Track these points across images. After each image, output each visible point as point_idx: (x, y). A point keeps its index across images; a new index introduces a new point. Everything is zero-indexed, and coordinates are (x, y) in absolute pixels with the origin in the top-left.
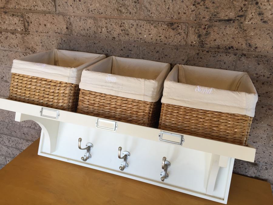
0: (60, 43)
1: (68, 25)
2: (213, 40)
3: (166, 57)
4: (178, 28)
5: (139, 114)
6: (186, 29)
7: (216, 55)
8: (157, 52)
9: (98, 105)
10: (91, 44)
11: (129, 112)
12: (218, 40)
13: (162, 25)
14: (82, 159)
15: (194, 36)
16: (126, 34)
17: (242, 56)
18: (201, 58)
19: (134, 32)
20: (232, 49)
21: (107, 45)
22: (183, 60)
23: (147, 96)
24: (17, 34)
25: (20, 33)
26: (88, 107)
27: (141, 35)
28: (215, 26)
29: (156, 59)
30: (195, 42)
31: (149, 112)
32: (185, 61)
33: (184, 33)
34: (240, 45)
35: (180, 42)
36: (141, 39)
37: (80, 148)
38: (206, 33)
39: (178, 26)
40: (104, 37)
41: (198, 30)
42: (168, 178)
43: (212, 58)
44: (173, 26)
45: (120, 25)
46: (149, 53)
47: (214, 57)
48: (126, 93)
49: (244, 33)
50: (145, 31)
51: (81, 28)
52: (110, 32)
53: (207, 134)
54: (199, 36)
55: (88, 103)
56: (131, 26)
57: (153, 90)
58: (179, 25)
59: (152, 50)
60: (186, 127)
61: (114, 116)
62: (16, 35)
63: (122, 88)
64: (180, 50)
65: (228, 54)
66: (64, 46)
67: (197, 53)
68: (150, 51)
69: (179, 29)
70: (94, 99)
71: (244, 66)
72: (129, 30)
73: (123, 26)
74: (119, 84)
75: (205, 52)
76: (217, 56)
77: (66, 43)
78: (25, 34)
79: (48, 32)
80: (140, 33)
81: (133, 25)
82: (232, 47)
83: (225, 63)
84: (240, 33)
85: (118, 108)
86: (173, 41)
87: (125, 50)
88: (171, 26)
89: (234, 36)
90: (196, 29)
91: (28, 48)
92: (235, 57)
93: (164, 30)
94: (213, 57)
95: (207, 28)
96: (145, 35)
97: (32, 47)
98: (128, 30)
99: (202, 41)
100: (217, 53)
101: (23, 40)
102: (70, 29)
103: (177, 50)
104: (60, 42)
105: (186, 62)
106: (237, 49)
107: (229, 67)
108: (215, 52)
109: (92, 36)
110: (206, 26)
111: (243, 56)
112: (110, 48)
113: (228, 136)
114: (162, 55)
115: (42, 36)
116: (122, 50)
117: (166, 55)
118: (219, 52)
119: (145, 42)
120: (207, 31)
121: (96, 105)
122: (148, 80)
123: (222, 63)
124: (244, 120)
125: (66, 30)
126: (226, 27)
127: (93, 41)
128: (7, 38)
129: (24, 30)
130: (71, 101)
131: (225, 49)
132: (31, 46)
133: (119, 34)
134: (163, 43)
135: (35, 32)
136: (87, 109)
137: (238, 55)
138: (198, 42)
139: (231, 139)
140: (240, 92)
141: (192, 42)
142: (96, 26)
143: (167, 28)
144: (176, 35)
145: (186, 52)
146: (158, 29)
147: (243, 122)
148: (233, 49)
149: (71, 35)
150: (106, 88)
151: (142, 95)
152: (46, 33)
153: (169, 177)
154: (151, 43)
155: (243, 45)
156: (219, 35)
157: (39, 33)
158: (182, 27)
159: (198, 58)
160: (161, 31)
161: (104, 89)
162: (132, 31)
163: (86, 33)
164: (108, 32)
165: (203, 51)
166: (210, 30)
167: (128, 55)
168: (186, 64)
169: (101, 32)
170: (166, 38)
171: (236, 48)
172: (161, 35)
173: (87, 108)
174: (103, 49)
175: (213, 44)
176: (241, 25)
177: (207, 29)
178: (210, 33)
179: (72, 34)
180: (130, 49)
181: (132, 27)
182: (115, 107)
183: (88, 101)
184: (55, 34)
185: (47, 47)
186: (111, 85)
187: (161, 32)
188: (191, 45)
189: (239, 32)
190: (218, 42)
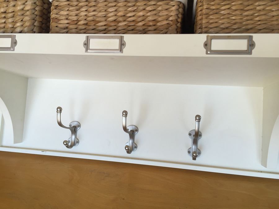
5: (159, 24)
9: (85, 22)
11: (141, 24)
14: (65, 143)
26: (67, 28)
31: (176, 18)
37: (60, 124)
42: (200, 156)
55: (66, 21)
70: (76, 13)
85: (121, 22)
121: (82, 23)
130: (36, 24)
153: (201, 153)
182: (115, 20)
183: (67, 19)
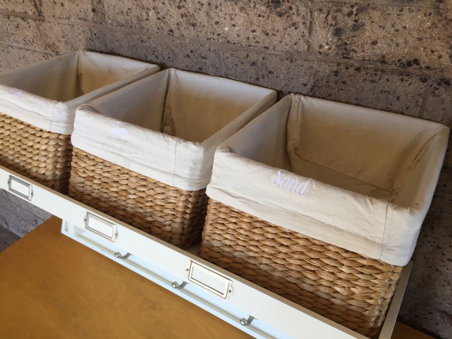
0: (90, 39)
1: (96, 4)
2: (370, 41)
3: (270, 75)
4: (291, 12)
5: (165, 211)
6: (307, 14)
7: (377, 79)
8: (251, 65)
9: (99, 182)
10: (136, 42)
11: (148, 204)
12: (381, 43)
13: (257, 6)
15: (324, 32)
16: (190, 24)
17: (439, 84)
18: (344, 83)
19: (205, 19)
20: (415, 66)
21: (162, 46)
22: (305, 85)
23: (179, 176)
24: (29, 21)
25: (33, 19)
26: (83, 183)
27: (218, 25)
28: (374, 9)
29: (251, 78)
30: (327, 47)
31: (183, 210)
32: (309, 87)
33: (304, 23)
34: (434, 57)
35: (295, 44)
36: (219, 35)
38: (355, 25)
39: (291, 8)
40: (155, 28)
41: (335, 18)
43: (369, 86)
44: (279, 7)
45: (177, 5)
46: (236, 65)
47: (373, 81)
48: (141, 164)
49: (448, 26)
50: (225, 19)
51: (117, 11)
52: (164, 18)
53: (291, 283)
54: (338, 32)
55: (83, 175)
56: (198, 6)
57: (192, 165)
58: (293, 6)
59: (243, 60)
60: (250, 257)
61: (123, 208)
62: (28, 23)
63: (136, 153)
64: (297, 62)
65: (406, 78)
66: (97, 43)
67: (334, 72)
68: (239, 61)
69: (294, 14)
70: (93, 168)
71: (443, 109)
72: (196, 14)
73: (183, 7)
74: (131, 145)
75: (352, 71)
76: (379, 80)
77: (98, 38)
78: (39, 20)
79: (69, 18)
80: (217, 23)
81: (202, 5)
82: (416, 62)
83: (398, 98)
84: (437, 27)
85: (130, 194)
86: (281, 42)
87: (194, 55)
88: (275, 8)
89: (422, 34)
90: (330, 16)
91: (48, 45)
92: (422, 85)
93: (260, 16)
94: (371, 81)
95: (355, 13)
96: (225, 26)
97: (54, 44)
98: (193, 15)
99: (346, 44)
100: (379, 73)
101: (39, 31)
102: (100, 11)
103: (291, 62)
104: (90, 36)
105: (312, 89)
106: (428, 68)
107: (407, 108)
108: (375, 70)
109: (135, 27)
110: (352, 6)
111: (444, 85)
112: (167, 52)
113: (334, 298)
114: (264, 72)
115: (62, 24)
116: (188, 56)
117: (270, 72)
118: (384, 72)
119: (228, 42)
120: (356, 21)
121: (96, 181)
122: (185, 143)
123: (391, 97)
124: (376, 269)
125: (92, 13)
126: (401, 10)
127: (138, 37)
128: (18, 27)
129: (37, 13)
130: (58, 166)
131: (398, 65)
132: (52, 41)
133: (178, 24)
134: (261, 45)
135: (51, 16)
136: (83, 187)
137: (429, 82)
138: (334, 47)
139: (343, 308)
140: (374, 200)
141: (321, 46)
142: (138, 5)
143: (268, 11)
144: (288, 29)
145: (311, 68)
146: (248, 14)
147: (374, 275)
148: (418, 67)
149: (103, 23)
150: (110, 149)
151: (169, 173)
152: (66, 19)
154: (240, 45)
155: (442, 60)
156: (384, 31)
157: (57, 20)
158: (298, 10)
159: (336, 83)
160: (255, 19)
161: (106, 151)
162: (201, 17)
163: (126, 20)
164: (159, 19)
165: (347, 68)
166: (364, 18)
167: (201, 67)
168: (311, 94)
169: (147, 19)
170: (267, 34)
171: (426, 65)
172: (255, 27)
173: (82, 185)
174: (156, 53)
175: (369, 52)
176: (441, 7)
177: (356, 15)
178: (363, 25)
179: (105, 22)
180: (203, 55)
181: (200, 9)
182: (125, 190)
183: (84, 172)
184: (79, 21)
185: (72, 45)
186: (118, 145)
187: (255, 22)
188: (320, 53)
189: (434, 24)
190: (383, 48)
